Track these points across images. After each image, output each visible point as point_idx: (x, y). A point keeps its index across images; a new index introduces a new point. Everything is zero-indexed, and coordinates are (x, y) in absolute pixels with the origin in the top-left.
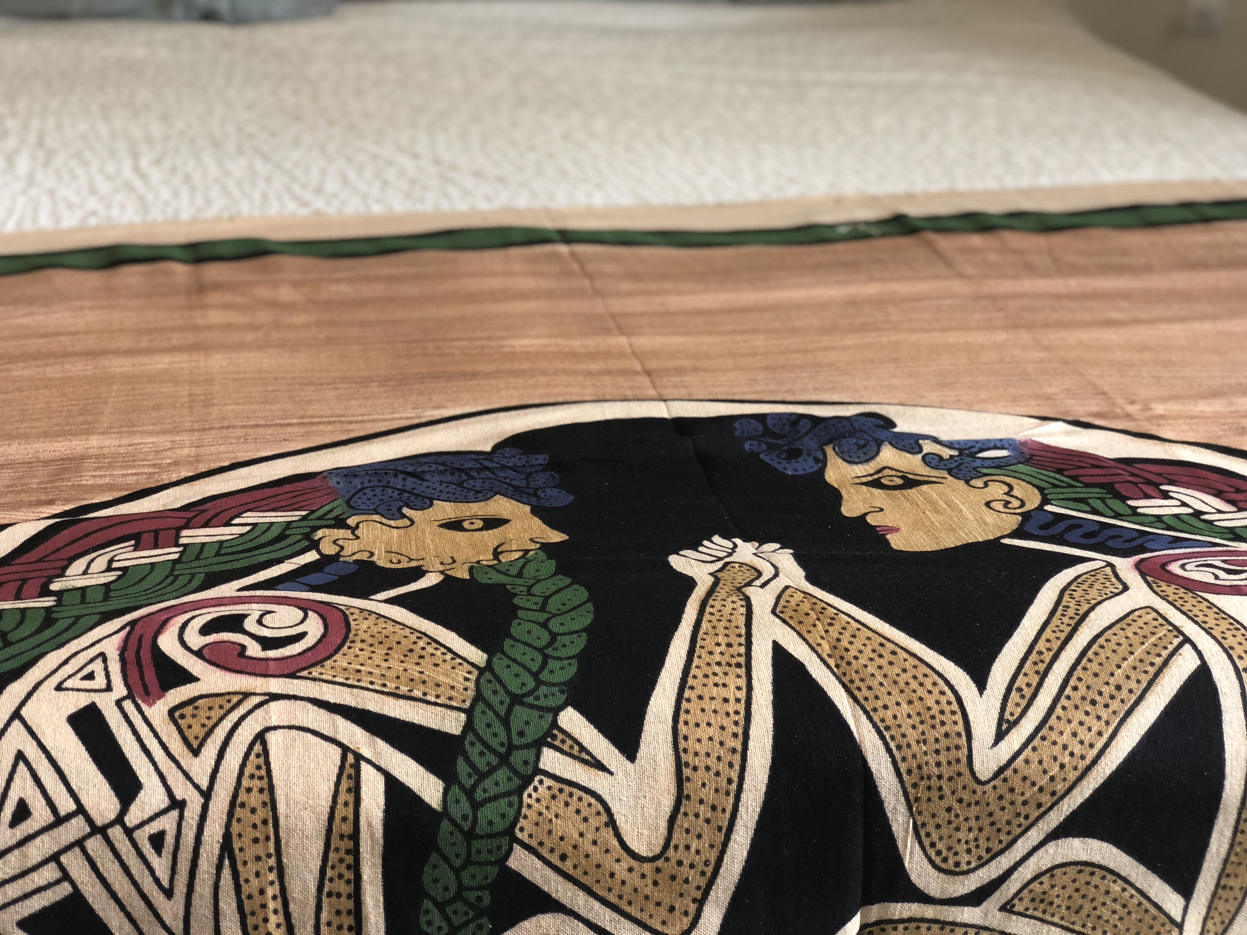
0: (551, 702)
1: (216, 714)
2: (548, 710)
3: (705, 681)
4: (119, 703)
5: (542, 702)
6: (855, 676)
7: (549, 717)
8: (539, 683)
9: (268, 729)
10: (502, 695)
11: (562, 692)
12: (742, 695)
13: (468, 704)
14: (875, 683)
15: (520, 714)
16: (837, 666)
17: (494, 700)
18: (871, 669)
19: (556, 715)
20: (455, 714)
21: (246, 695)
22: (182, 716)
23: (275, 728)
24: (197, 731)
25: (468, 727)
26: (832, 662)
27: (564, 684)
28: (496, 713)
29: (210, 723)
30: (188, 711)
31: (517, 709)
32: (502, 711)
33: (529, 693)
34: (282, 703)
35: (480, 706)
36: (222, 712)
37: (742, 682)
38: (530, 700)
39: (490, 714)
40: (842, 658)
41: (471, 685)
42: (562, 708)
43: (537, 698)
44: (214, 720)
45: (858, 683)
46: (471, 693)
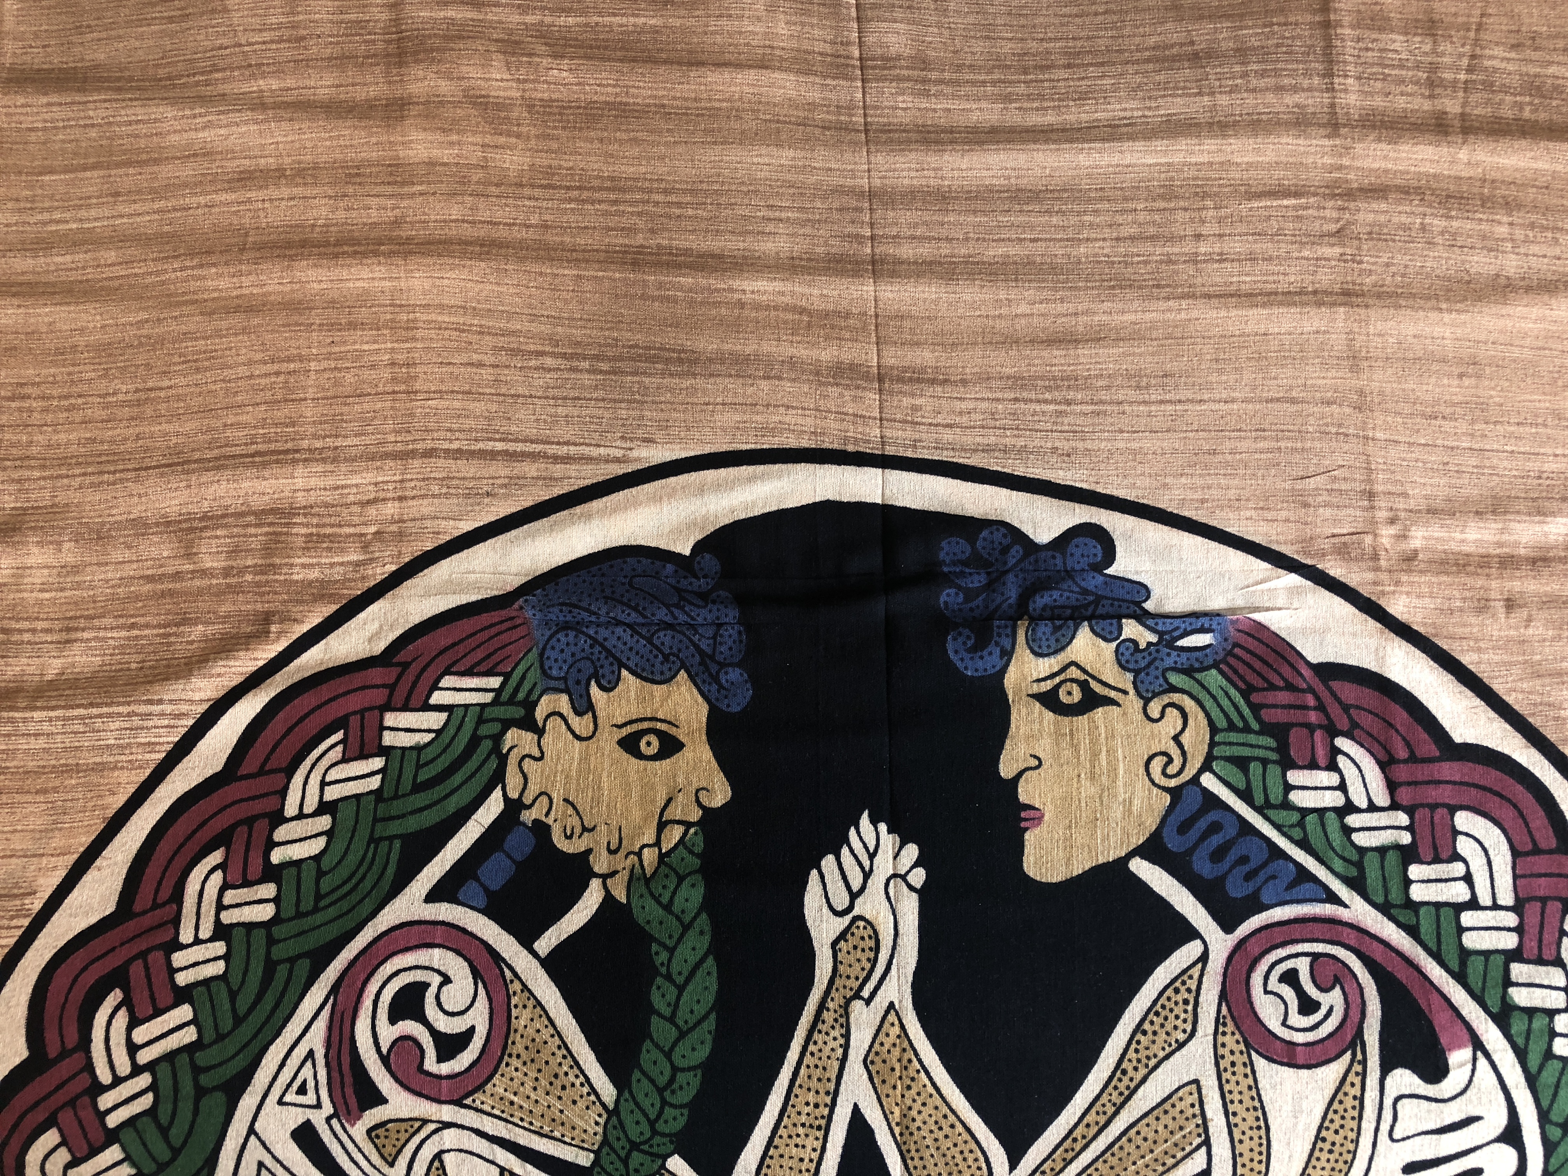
0: (662, 1150)
1: (403, 1137)
2: (658, 1156)
3: (789, 1141)
4: (328, 1120)
5: (655, 1150)
6: (913, 1148)
7: (660, 1162)
8: (654, 1132)
9: (443, 1152)
10: (623, 1142)
11: (671, 1142)
12: (815, 1156)
13: (596, 1147)
14: (926, 1154)
15: (636, 1158)
16: (901, 1134)
17: (617, 1145)
18: (929, 1141)
19: (665, 1161)
20: (585, 1153)
21: (425, 1122)
22: (378, 1137)
23: (449, 1151)
24: (389, 1150)
25: (595, 1163)
26: (897, 1130)
27: (675, 1135)
28: (618, 1156)
29: (399, 1144)
30: (382, 1132)
31: (635, 1154)
32: (623, 1154)
33: (645, 1143)
34: (453, 1130)
35: (605, 1150)
36: (407, 1135)
37: (818, 1145)
38: (645, 1147)
39: (613, 1156)
40: (907, 1128)
41: (600, 1130)
42: (670, 1155)
43: (651, 1146)
44: (402, 1142)
45: (913, 1153)
46: (599, 1138)
